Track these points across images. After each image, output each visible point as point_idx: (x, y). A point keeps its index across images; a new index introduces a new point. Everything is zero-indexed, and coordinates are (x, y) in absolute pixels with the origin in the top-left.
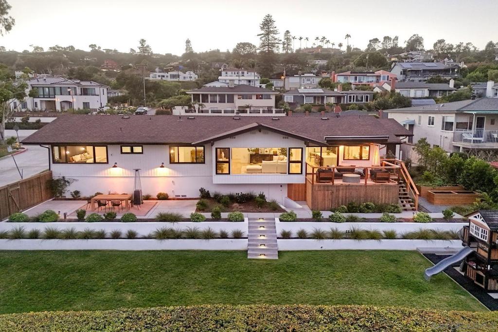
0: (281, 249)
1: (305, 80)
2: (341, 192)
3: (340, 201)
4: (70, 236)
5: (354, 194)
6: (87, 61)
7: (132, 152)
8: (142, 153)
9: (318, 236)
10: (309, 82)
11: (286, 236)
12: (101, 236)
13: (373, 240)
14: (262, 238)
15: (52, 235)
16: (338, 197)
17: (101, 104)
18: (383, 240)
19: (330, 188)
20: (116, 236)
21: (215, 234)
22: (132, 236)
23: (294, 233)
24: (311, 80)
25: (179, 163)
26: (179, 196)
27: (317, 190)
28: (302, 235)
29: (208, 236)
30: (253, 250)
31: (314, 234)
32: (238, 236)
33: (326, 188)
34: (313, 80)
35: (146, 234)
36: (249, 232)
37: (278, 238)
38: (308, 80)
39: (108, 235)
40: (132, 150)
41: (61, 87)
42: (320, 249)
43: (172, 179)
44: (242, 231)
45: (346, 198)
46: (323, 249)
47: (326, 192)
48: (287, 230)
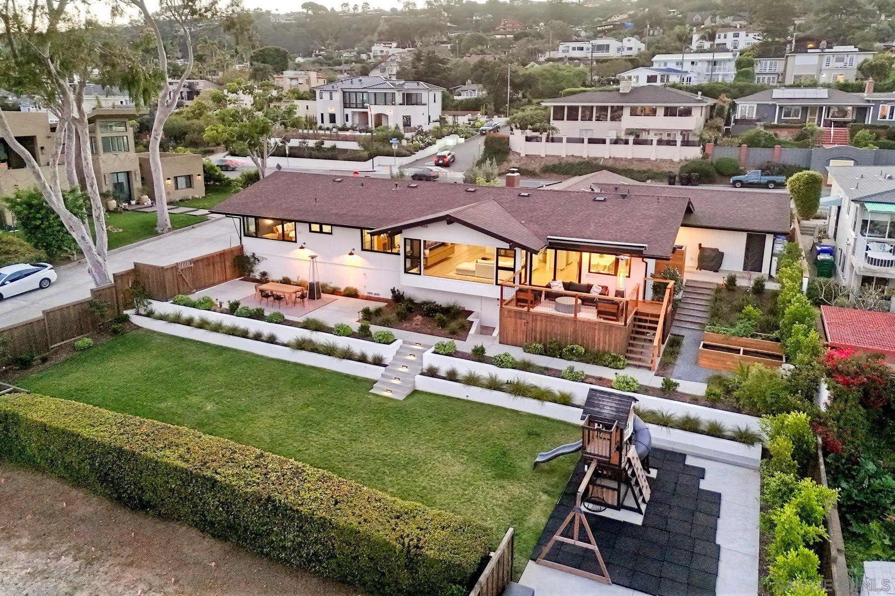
0: (419, 387)
1: (833, 59)
2: (539, 323)
3: (538, 336)
4: (217, 328)
5: (558, 329)
6: (477, 21)
7: (321, 232)
8: (331, 234)
9: (471, 381)
10: (841, 64)
11: (432, 373)
12: (244, 334)
13: (535, 401)
14: (404, 370)
15: (203, 325)
16: (534, 330)
17: (429, 117)
18: (547, 404)
19: (524, 316)
20: (258, 337)
21: (355, 355)
22: (272, 340)
23: (443, 373)
24: (847, 59)
25: (371, 251)
26: (372, 293)
27: (506, 315)
28: (452, 376)
29: (347, 355)
30: (384, 383)
31: (466, 377)
32: (378, 362)
33: (518, 315)
34: (852, 60)
35: (286, 342)
36: (394, 358)
37: (422, 374)
38: (838, 60)
39: (251, 335)
40: (321, 228)
41: (375, 94)
42: (465, 398)
43: (365, 271)
44: (384, 356)
45: (546, 334)
46: (469, 399)
47: (519, 321)
48: (435, 365)
